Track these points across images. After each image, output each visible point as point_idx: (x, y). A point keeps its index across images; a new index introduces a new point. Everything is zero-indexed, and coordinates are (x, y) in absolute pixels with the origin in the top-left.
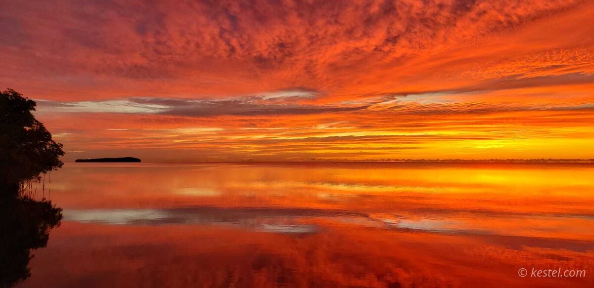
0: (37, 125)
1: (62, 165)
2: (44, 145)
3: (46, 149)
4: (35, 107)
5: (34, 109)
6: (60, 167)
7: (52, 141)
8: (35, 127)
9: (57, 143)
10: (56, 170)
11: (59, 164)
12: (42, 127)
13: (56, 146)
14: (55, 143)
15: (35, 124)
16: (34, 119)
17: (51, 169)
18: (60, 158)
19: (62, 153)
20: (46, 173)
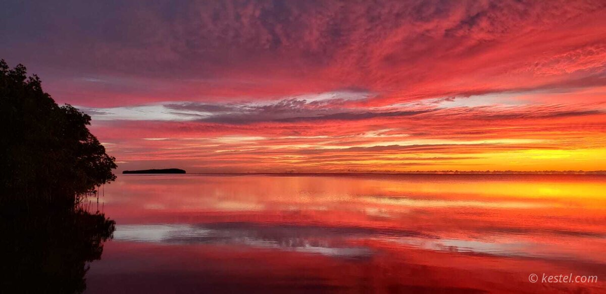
0: (91, 138)
1: (114, 178)
2: (99, 158)
3: (100, 163)
4: (90, 122)
5: (89, 124)
6: (113, 180)
7: (105, 154)
8: (89, 141)
9: (110, 157)
10: (109, 183)
11: (112, 178)
12: (96, 142)
13: (109, 159)
14: (107, 156)
15: (90, 138)
16: (89, 133)
17: (104, 183)
18: (113, 171)
19: (115, 166)
20: (100, 186)
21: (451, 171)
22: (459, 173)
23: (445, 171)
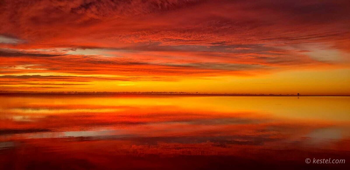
21: (73, 92)
22: (77, 93)
23: (69, 92)
